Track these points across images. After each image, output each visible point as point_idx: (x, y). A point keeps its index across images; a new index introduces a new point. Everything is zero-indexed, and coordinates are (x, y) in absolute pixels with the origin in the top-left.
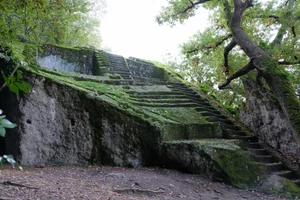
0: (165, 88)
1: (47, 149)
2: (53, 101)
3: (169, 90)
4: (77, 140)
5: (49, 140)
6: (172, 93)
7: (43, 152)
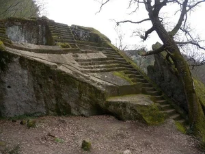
0: (102, 55)
1: (23, 104)
2: (26, 72)
3: (105, 56)
4: (45, 98)
5: (24, 99)
6: (107, 59)
7: (20, 106)
